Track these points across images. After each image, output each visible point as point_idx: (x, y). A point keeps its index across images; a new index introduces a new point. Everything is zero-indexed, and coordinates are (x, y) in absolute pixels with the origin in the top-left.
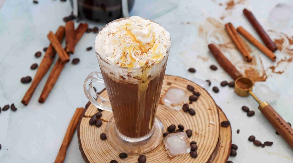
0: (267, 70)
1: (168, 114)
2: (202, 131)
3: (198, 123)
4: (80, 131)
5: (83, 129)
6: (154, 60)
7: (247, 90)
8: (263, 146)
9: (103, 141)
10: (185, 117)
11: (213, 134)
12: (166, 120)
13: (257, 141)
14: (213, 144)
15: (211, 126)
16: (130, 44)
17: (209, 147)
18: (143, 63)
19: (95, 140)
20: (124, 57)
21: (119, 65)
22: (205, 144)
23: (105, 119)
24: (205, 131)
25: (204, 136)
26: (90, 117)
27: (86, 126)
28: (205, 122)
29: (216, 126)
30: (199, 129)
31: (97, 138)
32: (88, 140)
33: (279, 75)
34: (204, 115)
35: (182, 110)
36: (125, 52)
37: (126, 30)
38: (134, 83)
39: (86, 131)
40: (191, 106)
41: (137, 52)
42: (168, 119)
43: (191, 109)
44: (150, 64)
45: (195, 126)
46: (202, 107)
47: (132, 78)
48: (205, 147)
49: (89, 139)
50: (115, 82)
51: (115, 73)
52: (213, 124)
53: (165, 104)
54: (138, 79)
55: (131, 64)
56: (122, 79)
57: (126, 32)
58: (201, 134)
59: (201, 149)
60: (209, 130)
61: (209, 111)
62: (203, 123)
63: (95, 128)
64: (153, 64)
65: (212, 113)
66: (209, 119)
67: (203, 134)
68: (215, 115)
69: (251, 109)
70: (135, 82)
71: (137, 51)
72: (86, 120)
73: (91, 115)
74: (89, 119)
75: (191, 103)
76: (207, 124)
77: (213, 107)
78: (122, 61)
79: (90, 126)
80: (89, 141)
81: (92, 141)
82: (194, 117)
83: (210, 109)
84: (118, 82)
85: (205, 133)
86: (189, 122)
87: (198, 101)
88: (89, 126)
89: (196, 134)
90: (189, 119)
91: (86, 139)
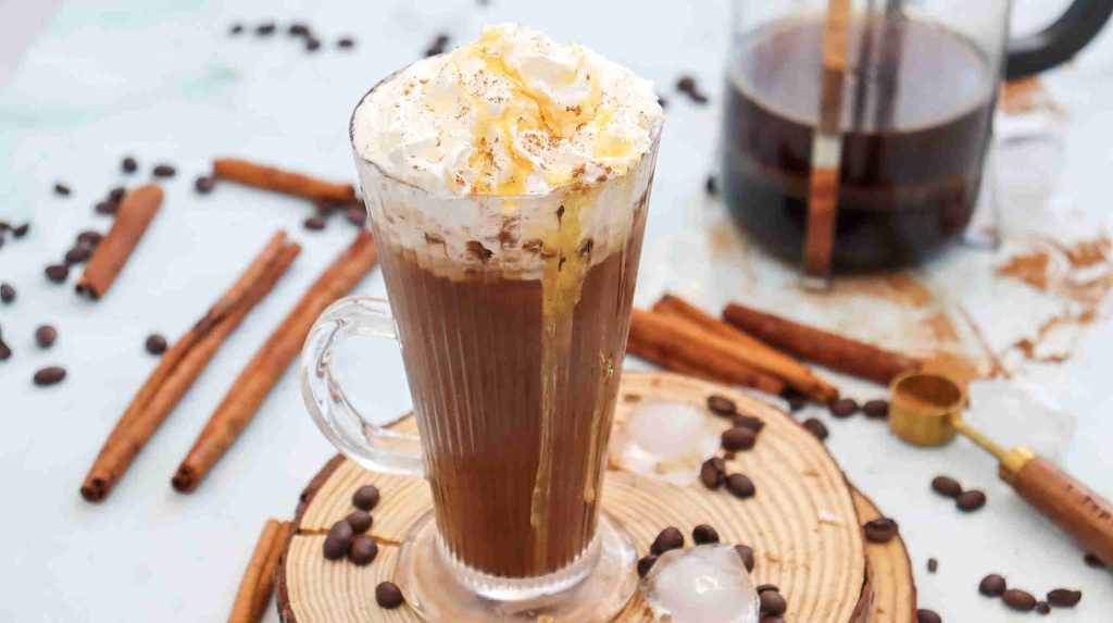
0: (1005, 353)
1: (643, 502)
2: (792, 548)
3: (771, 524)
4: (289, 584)
5: (301, 573)
6: (607, 161)
7: (940, 412)
8: (1044, 609)
9: (390, 611)
10: (716, 507)
11: (839, 555)
12: (639, 521)
13: (1014, 591)
14: (847, 590)
15: (827, 529)
16: (503, 105)
17: (831, 602)
19: (357, 610)
20: (482, 157)
21: (467, 189)
22: (812, 592)
23: (386, 535)
24: (807, 546)
25: (803, 565)
26: (321, 531)
27: (310, 565)
28: (800, 517)
29: (848, 527)
30: (779, 544)
31: (363, 605)
32: (328, 615)
33: (1052, 367)
34: (790, 496)
35: (699, 485)
36: (483, 140)
37: (482, 58)
38: (526, 277)
39: (315, 582)
40: (732, 468)
41: (534, 136)
42: (645, 517)
43: (735, 475)
44: (591, 178)
45: (761, 534)
46: (778, 469)
47: (518, 247)
48: (816, 602)
49: (329, 610)
50: (445, 281)
51: (448, 233)
52: (832, 523)
53: (625, 466)
54: (543, 256)
55: (513, 181)
56: (476, 262)
57: (481, 64)
58: (789, 562)
59: (800, 609)
60: (822, 544)
61: (809, 481)
62: (794, 523)
63: (348, 572)
64: (602, 179)
65: (821, 486)
66: (814, 507)
67: (800, 559)
68: (836, 490)
69: (967, 485)
70: (528, 271)
71: (534, 132)
72: (307, 544)
73: (328, 526)
74: (321, 539)
75: (730, 457)
76: (811, 524)
77: (823, 465)
78: (474, 173)
79: (328, 564)
80: (331, 614)
81: (344, 616)
82: (750, 503)
83: (814, 474)
84: (461, 278)
85: (808, 554)
86: (735, 523)
87: (760, 446)
88: (323, 566)
89: (772, 560)
90: (735, 512)
91: (318, 611)
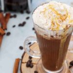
6: (71, 24)
16: (55, 17)
18: (64, 26)
21: (51, 29)
38: (59, 39)
44: (68, 27)
47: (58, 36)
51: (48, 35)
54: (61, 37)
63: (30, 69)
64: (70, 26)
71: (60, 20)
73: (26, 62)
78: (52, 27)
